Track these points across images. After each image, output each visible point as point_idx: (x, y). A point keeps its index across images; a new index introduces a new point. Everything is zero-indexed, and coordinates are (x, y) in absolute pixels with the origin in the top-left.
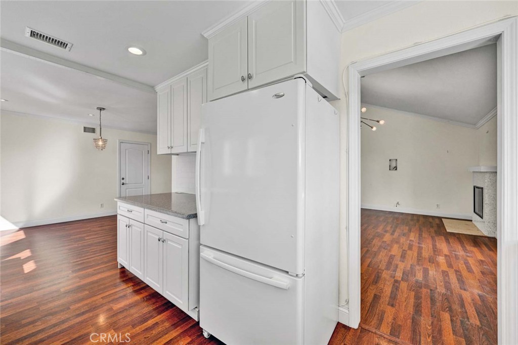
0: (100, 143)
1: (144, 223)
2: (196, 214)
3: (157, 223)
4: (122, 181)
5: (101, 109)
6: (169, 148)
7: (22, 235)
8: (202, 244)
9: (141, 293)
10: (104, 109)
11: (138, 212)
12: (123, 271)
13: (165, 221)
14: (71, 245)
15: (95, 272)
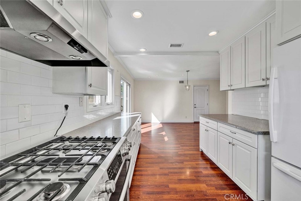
0: (188, 87)
1: (217, 131)
2: (269, 132)
3: (228, 132)
4: (195, 106)
5: (188, 71)
6: (229, 86)
7: (161, 126)
8: (273, 156)
9: (216, 171)
10: (189, 71)
11: (213, 124)
12: (202, 154)
13: (234, 132)
14: (177, 133)
15: (190, 149)
